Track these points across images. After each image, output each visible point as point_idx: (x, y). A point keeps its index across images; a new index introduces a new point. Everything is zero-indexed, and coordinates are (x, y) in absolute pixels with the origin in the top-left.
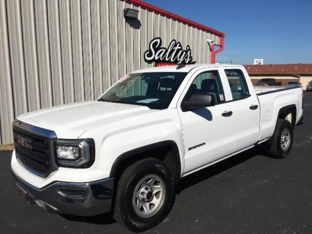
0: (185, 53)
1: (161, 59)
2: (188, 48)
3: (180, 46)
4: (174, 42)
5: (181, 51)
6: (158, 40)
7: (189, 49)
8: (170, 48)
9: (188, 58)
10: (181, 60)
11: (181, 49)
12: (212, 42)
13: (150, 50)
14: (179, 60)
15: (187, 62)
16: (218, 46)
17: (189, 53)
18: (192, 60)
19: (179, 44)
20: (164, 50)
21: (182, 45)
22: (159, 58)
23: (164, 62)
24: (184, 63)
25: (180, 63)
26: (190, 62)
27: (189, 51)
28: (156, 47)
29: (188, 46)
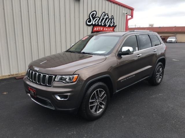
1: (96, 24)
2: (112, 17)
3: (108, 16)
4: (104, 13)
5: (108, 19)
6: (95, 12)
7: (113, 18)
8: (102, 17)
11: (108, 18)
12: (127, 13)
13: (90, 18)
15: (111, 26)
17: (113, 20)
19: (107, 15)
20: (98, 18)
21: (109, 15)
22: (95, 23)
23: (98, 25)
24: (109, 26)
25: (107, 26)
26: (113, 25)
27: (113, 19)
28: (94, 16)
29: (112, 16)
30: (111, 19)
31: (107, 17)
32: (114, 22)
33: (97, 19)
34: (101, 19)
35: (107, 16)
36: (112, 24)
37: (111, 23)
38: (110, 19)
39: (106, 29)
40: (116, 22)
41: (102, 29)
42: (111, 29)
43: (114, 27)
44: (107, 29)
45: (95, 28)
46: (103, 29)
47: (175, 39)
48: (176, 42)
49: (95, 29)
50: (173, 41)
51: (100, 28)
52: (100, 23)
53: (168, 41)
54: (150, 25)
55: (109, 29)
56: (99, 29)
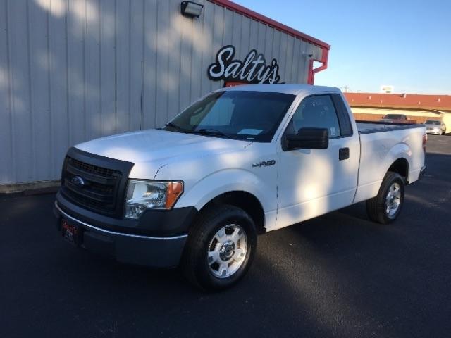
0: (269, 69)
1: (234, 77)
2: (274, 62)
3: (263, 59)
4: (254, 53)
5: (263, 67)
6: (231, 50)
7: (276, 65)
8: (248, 60)
9: (274, 76)
10: (263, 80)
11: (264, 64)
12: (310, 56)
13: (217, 63)
16: (319, 61)
17: (276, 69)
18: (279, 80)
19: (260, 57)
20: (239, 64)
22: (231, 76)
26: (275, 83)
28: (227, 59)
29: (274, 60)
30: (272, 68)
31: (262, 62)
32: (277, 76)
33: (235, 66)
34: (246, 65)
35: (261, 59)
36: (273, 80)
37: (271, 77)
38: (269, 66)
40: (284, 76)
52: (243, 76)
54: (384, 90)
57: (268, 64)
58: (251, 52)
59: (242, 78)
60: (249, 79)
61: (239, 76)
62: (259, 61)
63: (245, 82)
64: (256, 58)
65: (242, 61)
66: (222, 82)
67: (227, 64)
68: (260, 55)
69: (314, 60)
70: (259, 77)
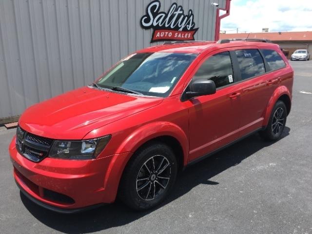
0: (186, 18)
1: (160, 25)
2: (190, 12)
3: (182, 10)
4: (175, 5)
5: (182, 16)
6: (157, 4)
7: (192, 14)
8: (170, 13)
9: (191, 23)
10: (183, 27)
11: (183, 14)
12: (217, 6)
13: (147, 15)
14: (180, 26)
15: (189, 29)
16: (224, 10)
17: (191, 18)
18: (194, 26)
19: (180, 8)
20: (164, 15)
21: (184, 9)
22: (158, 24)
23: (163, 28)
24: (185, 30)
25: (181, 29)
26: (191, 28)
27: (192, 16)
28: (155, 11)
29: (191, 10)
30: (189, 17)
31: (181, 12)
32: (193, 23)
33: (162, 16)
34: (169, 16)
35: (180, 11)
36: (190, 26)
37: (189, 24)
38: (187, 16)
39: (178, 35)
40: (198, 22)
41: (170, 34)
42: (188, 35)
43: (194, 32)
44: (180, 36)
45: (159, 33)
46: (173, 35)
47: (305, 54)
48: (308, 60)
49: (158, 35)
50: (303, 57)
51: (167, 33)
52: (168, 24)
53: (294, 57)
54: (263, 29)
55: (184, 36)
56: (165, 34)
57: (186, 13)
58: (173, 4)
59: (167, 26)
60: (172, 27)
61: (165, 24)
62: (179, 12)
63: (169, 29)
64: (176, 10)
65: (166, 12)
66: (152, 30)
67: (155, 15)
68: (180, 7)
69: (220, 9)
70: (179, 25)
